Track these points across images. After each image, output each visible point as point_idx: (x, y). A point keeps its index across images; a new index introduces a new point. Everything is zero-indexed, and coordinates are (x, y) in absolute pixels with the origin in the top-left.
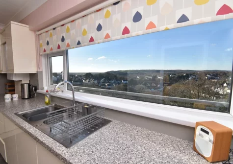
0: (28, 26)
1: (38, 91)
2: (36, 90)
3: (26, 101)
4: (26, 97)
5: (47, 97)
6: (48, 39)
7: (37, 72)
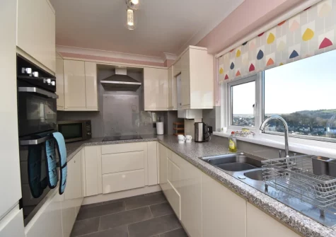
0: (206, 49)
1: (214, 133)
2: (211, 132)
3: (200, 145)
4: (200, 139)
5: (232, 140)
6: (232, 60)
7: (214, 107)
